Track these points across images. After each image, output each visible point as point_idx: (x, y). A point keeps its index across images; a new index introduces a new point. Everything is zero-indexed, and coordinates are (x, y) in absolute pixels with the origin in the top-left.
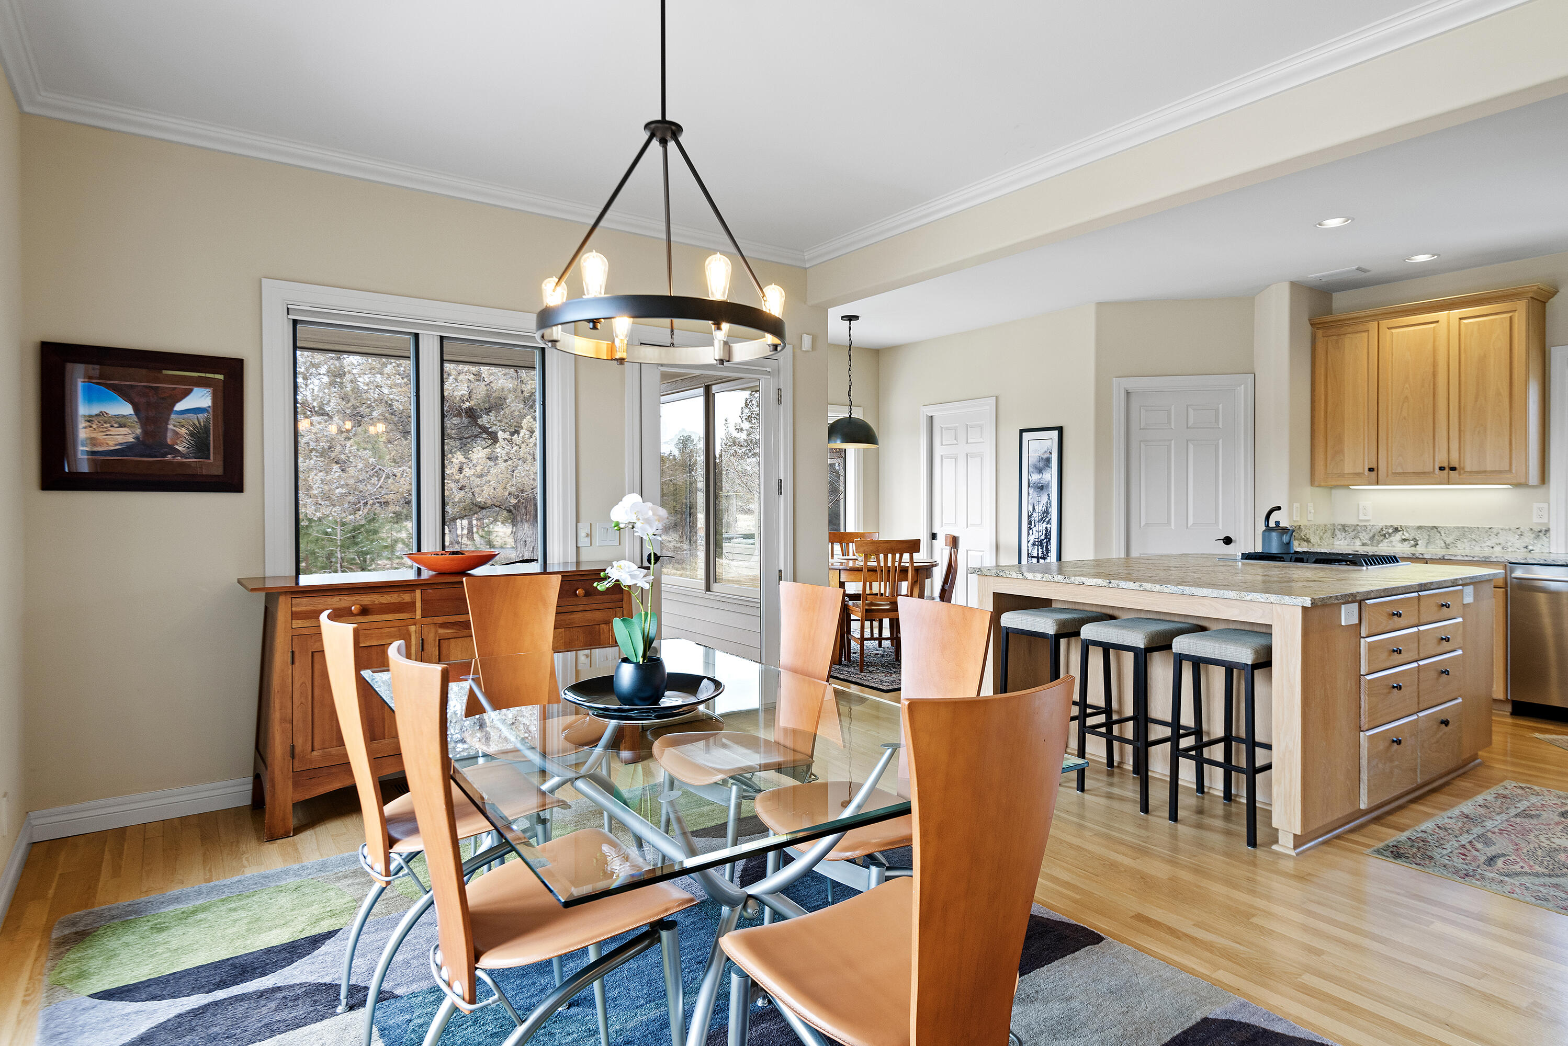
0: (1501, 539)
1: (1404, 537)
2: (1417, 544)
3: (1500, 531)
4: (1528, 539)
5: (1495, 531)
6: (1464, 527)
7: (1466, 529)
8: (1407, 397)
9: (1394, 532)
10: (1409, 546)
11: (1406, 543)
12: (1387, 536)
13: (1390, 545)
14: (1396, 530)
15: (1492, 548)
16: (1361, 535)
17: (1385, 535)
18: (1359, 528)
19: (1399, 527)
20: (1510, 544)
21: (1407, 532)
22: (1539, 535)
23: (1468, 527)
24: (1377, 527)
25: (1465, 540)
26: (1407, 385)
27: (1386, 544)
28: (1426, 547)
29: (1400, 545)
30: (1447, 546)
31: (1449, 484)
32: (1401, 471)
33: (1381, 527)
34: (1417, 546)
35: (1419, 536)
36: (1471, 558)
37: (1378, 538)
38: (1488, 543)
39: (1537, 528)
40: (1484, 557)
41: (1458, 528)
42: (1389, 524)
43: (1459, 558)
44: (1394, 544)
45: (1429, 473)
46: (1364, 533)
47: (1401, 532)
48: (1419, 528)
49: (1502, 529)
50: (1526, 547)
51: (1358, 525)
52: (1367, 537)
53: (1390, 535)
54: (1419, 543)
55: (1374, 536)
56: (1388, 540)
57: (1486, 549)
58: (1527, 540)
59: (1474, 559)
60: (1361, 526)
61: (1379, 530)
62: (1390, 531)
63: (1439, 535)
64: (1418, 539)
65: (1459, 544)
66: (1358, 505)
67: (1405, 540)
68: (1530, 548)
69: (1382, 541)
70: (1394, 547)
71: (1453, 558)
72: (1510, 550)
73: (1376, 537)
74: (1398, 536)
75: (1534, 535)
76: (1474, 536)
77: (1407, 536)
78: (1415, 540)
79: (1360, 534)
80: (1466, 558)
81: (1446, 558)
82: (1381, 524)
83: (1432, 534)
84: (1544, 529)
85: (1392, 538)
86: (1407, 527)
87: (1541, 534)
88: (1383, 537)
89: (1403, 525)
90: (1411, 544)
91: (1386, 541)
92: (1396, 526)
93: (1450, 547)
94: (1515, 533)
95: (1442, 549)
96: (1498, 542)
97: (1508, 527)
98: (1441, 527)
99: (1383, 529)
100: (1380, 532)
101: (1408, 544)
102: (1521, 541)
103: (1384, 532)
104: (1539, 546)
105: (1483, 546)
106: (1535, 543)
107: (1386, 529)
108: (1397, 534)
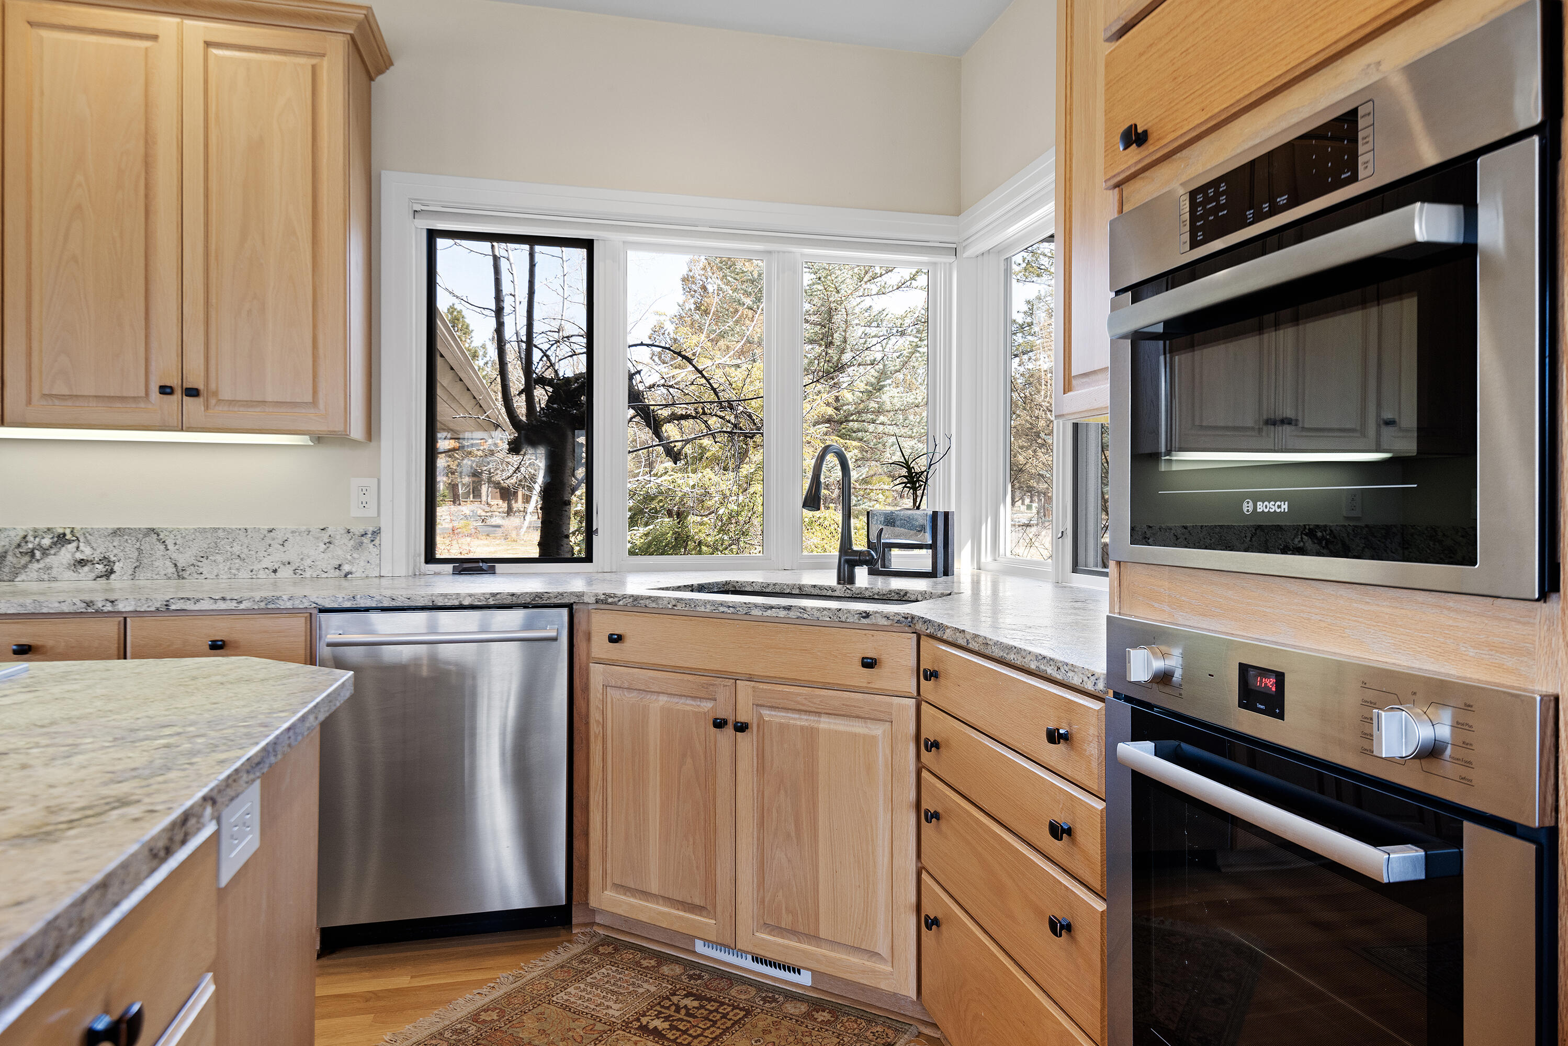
0: (292, 554)
1: (79, 556)
2: (112, 572)
3: (289, 535)
4: (342, 550)
5: (280, 538)
6: (216, 530)
7: (221, 534)
8: (79, 207)
9: (55, 544)
10: (93, 575)
11: (86, 569)
12: (38, 554)
13: (46, 577)
14: (61, 539)
15: (275, 571)
17: (32, 553)
19: (68, 532)
20: (308, 562)
21: (88, 542)
22: (362, 542)
23: (224, 530)
24: (12, 534)
25: (219, 558)
26: (79, 178)
27: (34, 575)
28: (133, 576)
29: (70, 574)
30: (180, 572)
31: (182, 430)
32: (66, 391)
33: (22, 534)
34: (113, 576)
35: (115, 551)
36: (233, 605)
37: (14, 560)
38: (267, 563)
39: (358, 529)
41: (204, 531)
42: (43, 525)
43: (205, 605)
44: (54, 572)
45: (135, 399)
47: (74, 544)
48: (117, 532)
49: (293, 532)
50: (339, 567)
53: (45, 552)
54: (115, 568)
56: (41, 565)
57: (262, 574)
58: (340, 552)
59: (242, 606)
61: (17, 540)
62: (46, 542)
63: (162, 547)
64: (113, 559)
65: (205, 567)
67: (82, 563)
68: (346, 568)
69: (25, 567)
70: (55, 580)
72: (308, 574)
73: (10, 558)
74: (66, 554)
75: (352, 543)
76: (236, 549)
77: (86, 552)
78: (105, 560)
80: (222, 606)
81: (173, 607)
82: (23, 525)
83: (146, 547)
84: (371, 529)
85: (49, 560)
86: (87, 533)
87: (366, 540)
88: (27, 558)
89: (78, 527)
90: (97, 572)
91: (36, 566)
92: (61, 531)
93: (185, 574)
94: (318, 538)
95: (169, 578)
96: (286, 560)
97: (303, 528)
98: (166, 529)
99: (28, 539)
100: (19, 546)
101: (91, 571)
102: (330, 555)
103: (30, 546)
104: (362, 563)
105: (255, 568)
106: (354, 558)
107: (35, 537)
108: (64, 548)
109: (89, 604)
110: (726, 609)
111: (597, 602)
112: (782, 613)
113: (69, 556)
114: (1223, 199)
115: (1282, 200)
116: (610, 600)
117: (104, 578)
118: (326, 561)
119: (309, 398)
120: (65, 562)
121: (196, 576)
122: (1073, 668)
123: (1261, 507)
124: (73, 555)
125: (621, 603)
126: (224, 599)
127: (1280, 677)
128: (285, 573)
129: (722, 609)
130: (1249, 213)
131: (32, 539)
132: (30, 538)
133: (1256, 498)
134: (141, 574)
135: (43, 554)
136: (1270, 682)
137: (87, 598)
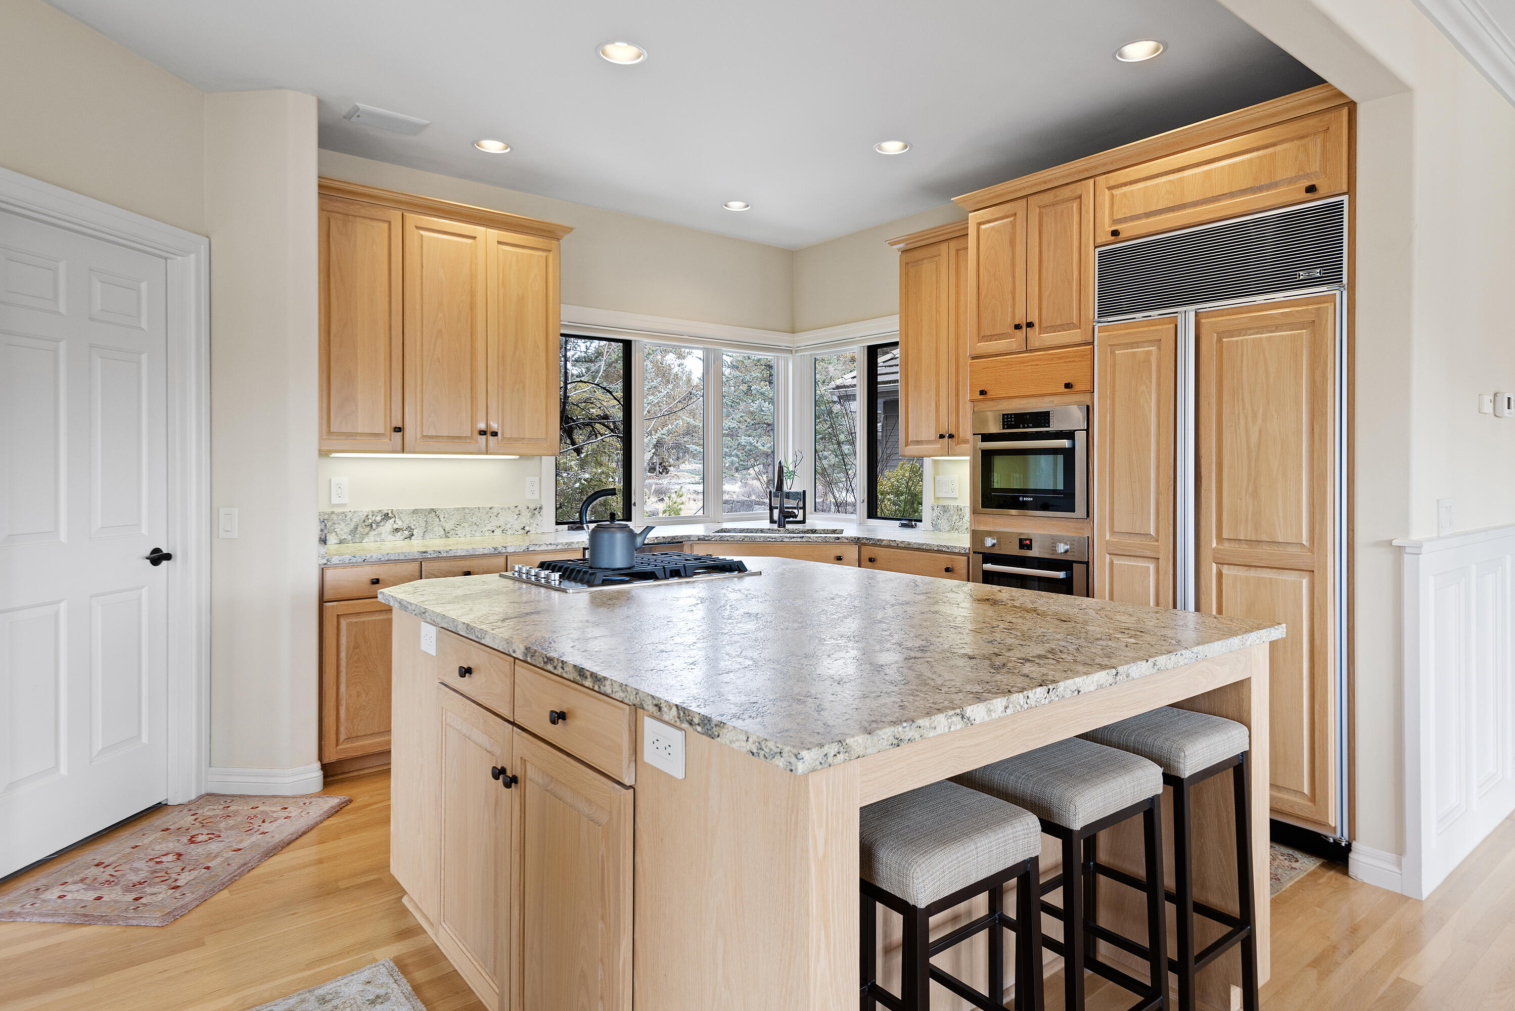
0: (501, 521)
1: (396, 526)
2: (413, 535)
3: (500, 511)
4: (525, 519)
5: (495, 511)
6: (464, 508)
7: (467, 511)
8: (440, 331)
9: (383, 519)
10: (403, 537)
11: (399, 533)
12: (374, 526)
13: (378, 539)
14: (386, 517)
15: (493, 532)
16: (338, 528)
17: (371, 525)
18: (335, 518)
19: (390, 512)
20: (509, 526)
21: (400, 518)
22: (534, 514)
23: (468, 508)
24: (361, 514)
25: (466, 525)
26: (440, 315)
27: (372, 539)
28: (423, 537)
29: (391, 537)
30: (447, 534)
31: (487, 454)
32: (434, 433)
33: (366, 514)
34: (413, 537)
35: (414, 523)
37: (362, 530)
38: (489, 527)
39: (532, 507)
41: (458, 509)
42: (376, 509)
43: (544, 548)
44: (383, 536)
45: (466, 438)
46: (343, 525)
47: (393, 519)
48: (415, 512)
49: (502, 509)
50: (523, 528)
51: (333, 513)
52: (347, 530)
53: (378, 524)
54: (414, 533)
55: (356, 528)
56: (376, 532)
57: (487, 534)
58: (524, 520)
60: (338, 515)
61: (364, 517)
62: (379, 518)
63: (438, 519)
64: (413, 527)
65: (459, 530)
66: (330, 480)
67: (397, 530)
68: (527, 528)
69: (367, 534)
70: (384, 540)
71: (537, 548)
72: (509, 533)
73: (359, 528)
74: (389, 525)
75: (530, 514)
76: (474, 520)
77: (399, 524)
78: (409, 528)
79: (336, 526)
82: (366, 509)
83: (429, 520)
84: (539, 506)
85: (380, 529)
86: (400, 512)
87: (536, 512)
88: (369, 528)
89: (395, 509)
90: (405, 536)
91: (373, 533)
92: (386, 512)
93: (449, 535)
94: (513, 512)
95: (441, 538)
96: (498, 525)
97: (507, 506)
98: (439, 509)
99: (369, 517)
100: (364, 521)
101: (402, 535)
102: (519, 521)
103: (370, 521)
104: (535, 526)
105: (484, 530)
106: (531, 523)
107: (373, 516)
108: (388, 522)
109: (495, 549)
110: (771, 540)
111: (699, 540)
112: (799, 540)
113: (390, 526)
114: (1013, 420)
115: (1030, 426)
116: (706, 538)
117: (408, 539)
118: (518, 526)
119: (544, 436)
120: (388, 530)
121: (454, 535)
122: (955, 547)
123: (1025, 499)
124: (393, 525)
127: (1031, 540)
128: (498, 532)
129: (769, 540)
130: (1021, 426)
131: (371, 517)
132: (370, 517)
133: (1023, 497)
134: (427, 536)
135: (377, 525)
136: (1028, 542)
137: (494, 546)
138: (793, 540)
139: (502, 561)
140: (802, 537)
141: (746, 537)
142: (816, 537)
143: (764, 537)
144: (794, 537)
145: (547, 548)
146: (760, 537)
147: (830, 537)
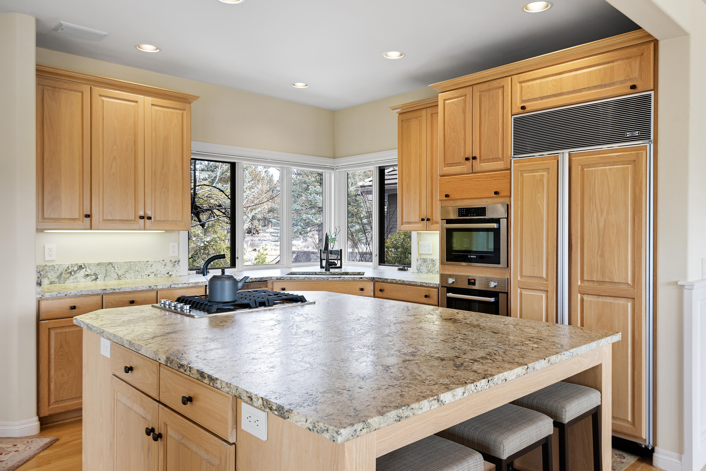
0: (154, 269)
1: (86, 273)
2: (97, 278)
3: (153, 263)
4: (169, 267)
5: (150, 263)
6: (130, 262)
7: (132, 263)
8: (115, 157)
9: (78, 269)
10: (91, 280)
11: (89, 277)
12: (73, 273)
13: (75, 281)
14: (81, 267)
15: (149, 275)
16: (49, 275)
17: (71, 273)
18: (48, 268)
19: (83, 265)
20: (159, 272)
21: (89, 268)
22: (175, 265)
23: (133, 262)
24: (64, 266)
25: (132, 272)
26: (115, 148)
27: (72, 281)
28: (104, 279)
29: (83, 280)
32: (111, 218)
33: (67, 266)
34: (98, 280)
35: (98, 271)
36: (187, 285)
37: (65, 276)
38: (146, 273)
39: (173, 260)
40: (195, 283)
41: (127, 262)
42: (74, 263)
43: (180, 286)
44: (78, 279)
45: (131, 220)
46: (52, 273)
47: (85, 269)
48: (99, 264)
49: (154, 262)
50: (168, 273)
51: (46, 265)
52: (55, 275)
53: (75, 272)
54: (98, 277)
55: (61, 274)
56: (74, 277)
57: (145, 277)
58: (168, 268)
59: (190, 285)
60: (49, 267)
61: (66, 268)
62: (76, 269)
63: (113, 269)
64: (98, 274)
65: (127, 275)
66: (44, 246)
67: (87, 275)
68: (170, 273)
69: (68, 278)
70: (79, 282)
71: (176, 286)
72: (159, 276)
73: (63, 275)
74: (82, 273)
75: (172, 265)
76: (137, 268)
77: (89, 272)
78: (95, 274)
79: (48, 274)
80: (185, 285)
82: (67, 263)
83: (108, 269)
84: (178, 260)
85: (76, 275)
86: (89, 265)
87: (176, 264)
88: (69, 275)
89: (86, 263)
90: (92, 279)
91: (72, 277)
92: (80, 265)
93: (121, 278)
94: (162, 264)
95: (116, 280)
96: (152, 272)
97: (157, 260)
98: (115, 263)
99: (69, 268)
100: (66, 270)
101: (90, 278)
102: (165, 269)
103: (70, 270)
104: (175, 271)
105: (143, 275)
106: (173, 270)
107: (72, 267)
108: (81, 271)
109: (150, 287)
110: (321, 279)
111: (277, 279)
113: (83, 273)
114: (465, 211)
115: (475, 215)
116: (282, 278)
117: (95, 281)
118: (164, 271)
119: (181, 219)
120: (82, 275)
121: (124, 278)
122: (431, 283)
123: (471, 256)
124: (85, 272)
125: (286, 279)
126: (185, 283)
127: (475, 280)
128: (152, 276)
129: (320, 279)
130: (469, 215)
131: (71, 268)
132: (70, 268)
133: (470, 255)
134: (107, 279)
135: (74, 273)
136: (473, 281)
138: (334, 279)
139: (154, 294)
140: (340, 278)
141: (306, 277)
142: (348, 277)
143: (317, 277)
144: (335, 278)
145: (182, 286)
146: (314, 278)
147: (357, 277)
